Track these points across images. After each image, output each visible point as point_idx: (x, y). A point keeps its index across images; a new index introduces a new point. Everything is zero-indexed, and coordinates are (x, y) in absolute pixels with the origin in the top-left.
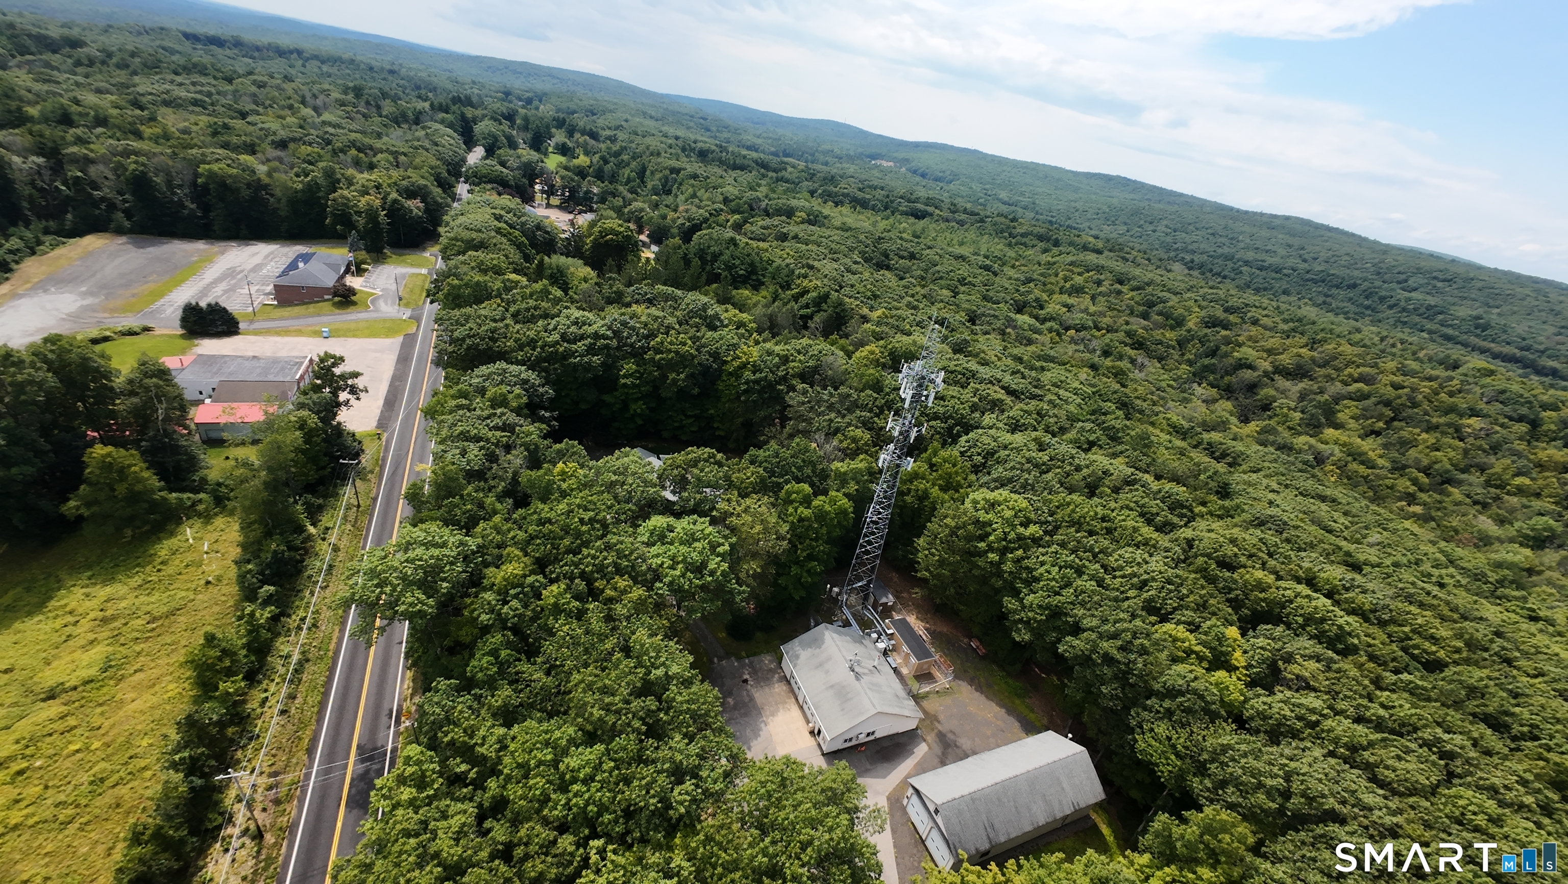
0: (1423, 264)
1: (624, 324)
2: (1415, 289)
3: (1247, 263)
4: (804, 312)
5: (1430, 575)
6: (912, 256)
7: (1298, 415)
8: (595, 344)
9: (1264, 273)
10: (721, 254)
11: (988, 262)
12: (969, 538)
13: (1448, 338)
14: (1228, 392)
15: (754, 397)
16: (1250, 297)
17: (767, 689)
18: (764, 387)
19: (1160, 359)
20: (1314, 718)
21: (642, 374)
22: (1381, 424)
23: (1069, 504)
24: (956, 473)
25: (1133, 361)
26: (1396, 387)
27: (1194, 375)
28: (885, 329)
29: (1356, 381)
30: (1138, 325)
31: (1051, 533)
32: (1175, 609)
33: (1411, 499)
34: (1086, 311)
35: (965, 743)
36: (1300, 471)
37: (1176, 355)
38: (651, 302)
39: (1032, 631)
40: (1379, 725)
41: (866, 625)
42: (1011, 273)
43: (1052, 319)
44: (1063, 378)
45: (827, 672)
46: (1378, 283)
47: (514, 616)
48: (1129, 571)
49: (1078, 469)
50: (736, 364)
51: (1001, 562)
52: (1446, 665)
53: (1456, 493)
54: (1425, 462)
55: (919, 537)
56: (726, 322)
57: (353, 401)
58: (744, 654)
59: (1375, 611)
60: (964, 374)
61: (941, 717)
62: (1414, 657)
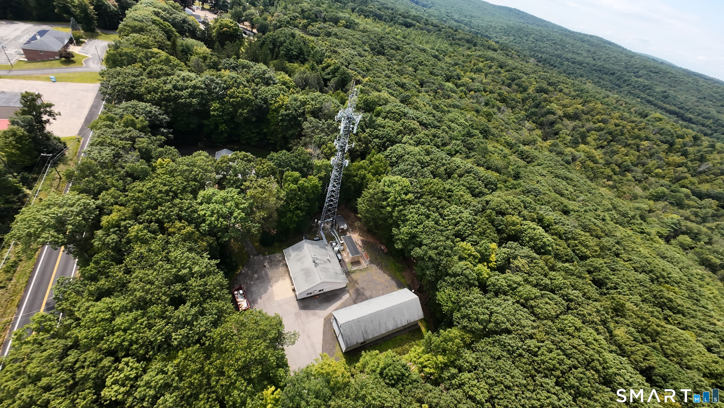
0: (647, 64)
1: (212, 81)
2: (641, 77)
3: (567, 59)
4: (326, 77)
5: (599, 216)
6: (398, 48)
7: (570, 137)
8: (194, 92)
9: (574, 65)
10: (285, 42)
11: (437, 53)
12: (380, 199)
13: (649, 102)
14: (541, 125)
15: (285, 123)
16: (562, 78)
17: (275, 270)
18: (291, 118)
19: (512, 108)
20: (515, 286)
21: (224, 109)
22: (605, 143)
23: (431, 183)
24: (381, 166)
25: (499, 109)
26: (616, 125)
27: (527, 116)
28: (367, 88)
29: (600, 122)
30: (505, 90)
31: (419, 198)
32: (470, 235)
33: (609, 178)
34: (481, 82)
35: (367, 293)
36: (562, 165)
37: (520, 106)
38: (234, 68)
39: (403, 244)
40: (545, 287)
41: (330, 238)
42: (447, 59)
43: (463, 85)
44: (457, 117)
45: (302, 263)
46: (625, 73)
47: (112, 243)
48: (452, 216)
49: (443, 165)
50: (276, 105)
51: (393, 211)
52: (589, 258)
53: (629, 176)
54: (620, 161)
55: (359, 198)
56: (277, 81)
57: (51, 120)
58: (267, 253)
59: (566, 233)
60: (399, 114)
61: (359, 282)
62: (577, 255)
